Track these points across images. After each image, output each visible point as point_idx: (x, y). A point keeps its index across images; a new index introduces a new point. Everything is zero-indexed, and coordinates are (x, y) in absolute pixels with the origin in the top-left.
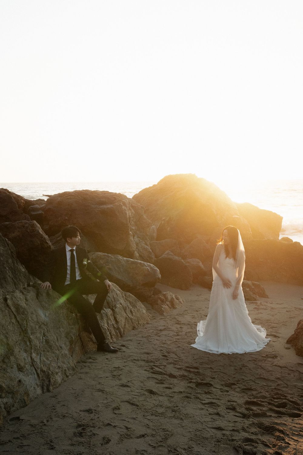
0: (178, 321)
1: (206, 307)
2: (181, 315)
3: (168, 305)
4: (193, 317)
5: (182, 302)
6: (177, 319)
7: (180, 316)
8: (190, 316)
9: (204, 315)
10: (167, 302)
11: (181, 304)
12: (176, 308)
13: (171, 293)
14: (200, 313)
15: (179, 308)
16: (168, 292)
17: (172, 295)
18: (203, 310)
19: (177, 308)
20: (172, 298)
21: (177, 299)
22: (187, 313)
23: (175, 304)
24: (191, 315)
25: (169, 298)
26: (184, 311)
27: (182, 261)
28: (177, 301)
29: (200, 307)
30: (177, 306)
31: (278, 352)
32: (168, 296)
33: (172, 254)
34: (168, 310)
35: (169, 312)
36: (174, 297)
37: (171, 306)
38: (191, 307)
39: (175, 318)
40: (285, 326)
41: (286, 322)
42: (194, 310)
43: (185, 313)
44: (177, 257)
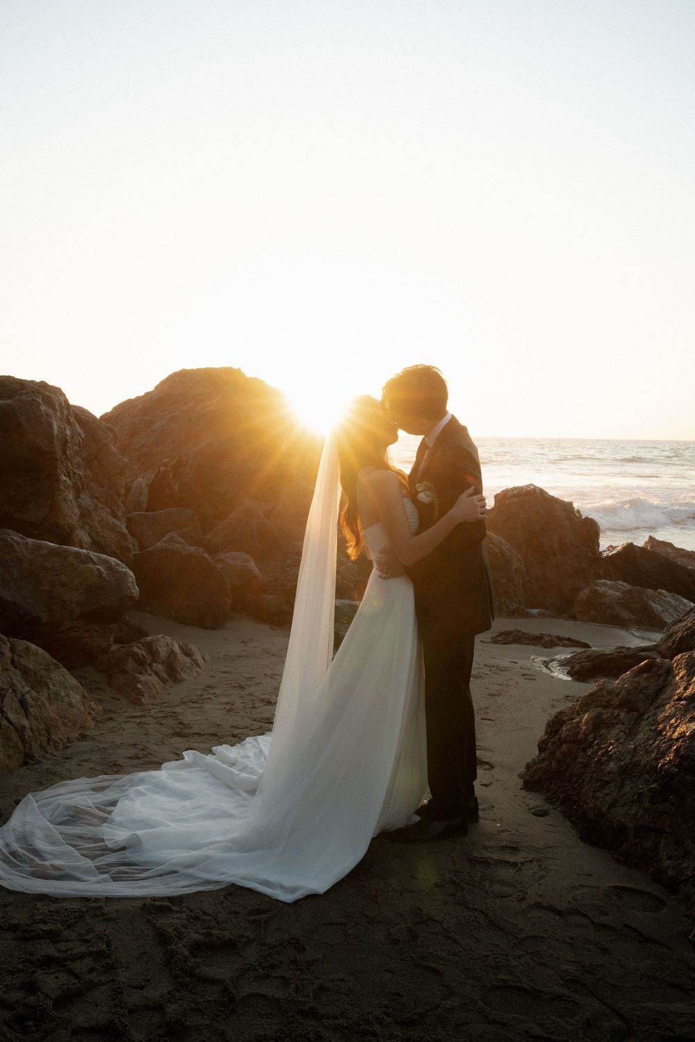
0: (181, 723)
1: (266, 674)
2: (194, 702)
3: (157, 674)
4: (228, 707)
5: (201, 661)
6: (180, 717)
7: (191, 705)
8: (222, 704)
9: (262, 701)
10: (155, 665)
11: (198, 669)
12: (183, 680)
13: (169, 639)
14: (250, 694)
15: (192, 678)
16: (160, 636)
17: (173, 646)
18: (258, 684)
19: (185, 680)
20: (173, 653)
21: (188, 654)
22: (212, 696)
23: (179, 670)
24: (224, 700)
25: (163, 652)
26: (204, 690)
27: (206, 555)
28: (187, 660)
29: (250, 676)
30: (184, 676)
31: (517, 832)
32: (159, 647)
33: (182, 541)
34: (158, 687)
35: (158, 693)
36: (177, 649)
37: (166, 676)
38: (224, 675)
39: (174, 715)
40: (489, 722)
41: (486, 708)
42: (233, 685)
43: (207, 697)
44: (193, 548)
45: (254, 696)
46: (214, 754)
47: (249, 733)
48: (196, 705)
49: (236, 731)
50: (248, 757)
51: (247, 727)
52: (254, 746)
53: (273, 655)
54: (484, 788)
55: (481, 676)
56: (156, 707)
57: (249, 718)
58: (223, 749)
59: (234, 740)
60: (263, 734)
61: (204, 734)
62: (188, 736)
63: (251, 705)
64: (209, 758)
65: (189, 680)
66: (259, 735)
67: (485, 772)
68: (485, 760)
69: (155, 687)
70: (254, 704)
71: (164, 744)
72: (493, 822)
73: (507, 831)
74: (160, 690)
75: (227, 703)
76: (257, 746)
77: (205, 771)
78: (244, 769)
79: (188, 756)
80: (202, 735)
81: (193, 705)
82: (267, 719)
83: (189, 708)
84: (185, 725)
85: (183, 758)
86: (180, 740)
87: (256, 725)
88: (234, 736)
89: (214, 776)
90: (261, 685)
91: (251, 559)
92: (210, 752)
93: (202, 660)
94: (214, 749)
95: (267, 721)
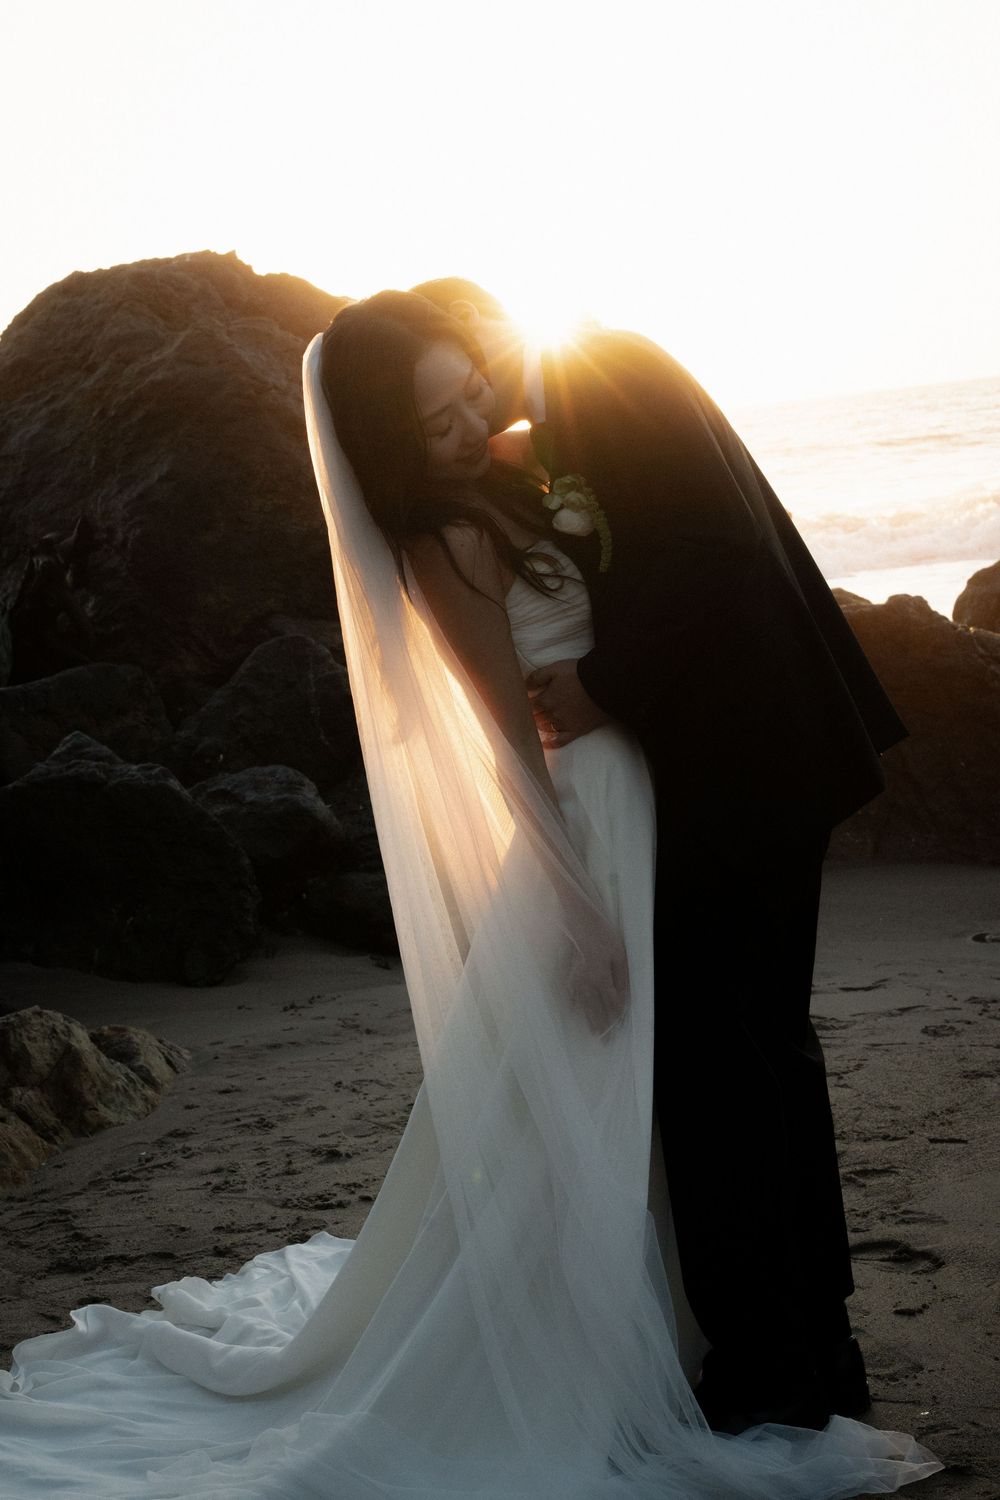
0: (77, 1237)
1: (339, 1084)
2: (125, 1180)
3: (24, 1116)
4: (216, 1180)
5: (159, 1069)
6: (77, 1223)
7: (114, 1186)
8: (202, 1173)
9: (315, 1152)
10: (17, 1091)
11: (149, 1092)
12: (101, 1126)
13: (58, 1019)
14: (286, 1140)
15: (130, 1118)
16: (27, 1012)
17: (69, 1032)
18: (311, 1112)
19: (110, 1123)
20: (69, 1057)
21: (122, 1053)
22: (179, 1159)
23: (90, 1098)
24: (209, 1162)
25: (40, 1053)
26: (160, 1143)
27: (174, 783)
28: (119, 1069)
29: (293, 1093)
30: (108, 1113)
31: (974, 1430)
32: (26, 1042)
33: (105, 750)
34: (25, 1150)
35: (28, 1167)
36: (81, 1039)
37: (50, 1119)
38: (225, 1098)
39: (62, 1218)
40: (951, 1147)
41: (950, 1111)
42: (242, 1122)
43: (163, 1160)
44: (135, 767)
45: (294, 1142)
46: (158, 1307)
47: (262, 1240)
48: (131, 1186)
49: (227, 1240)
50: (256, 1303)
51: (260, 1226)
52: (274, 1272)
53: (368, 1032)
54: (902, 1320)
55: (952, 1028)
56: (17, 1205)
57: (270, 1202)
58: (189, 1293)
59: (218, 1262)
60: (304, 1239)
61: (137, 1258)
62: (92, 1269)
63: (282, 1167)
64: (146, 1319)
65: (119, 1124)
66: (292, 1242)
67: (914, 1278)
68: (919, 1248)
69: (16, 1150)
70: (290, 1163)
71: (20, 1296)
72: (910, 1407)
73: (945, 1426)
74: (33, 1159)
75: (218, 1171)
76: (283, 1271)
77: (134, 1357)
78: (244, 1335)
79: (84, 1319)
80: (132, 1261)
81: (122, 1186)
82: (320, 1197)
83: (108, 1195)
84: (87, 1239)
86: (67, 1280)
87: (286, 1217)
88: (219, 1253)
89: (158, 1365)
90: (320, 1114)
91: (307, 781)
92: (149, 1303)
93: (166, 1068)
94: (157, 1290)
95: (319, 1202)
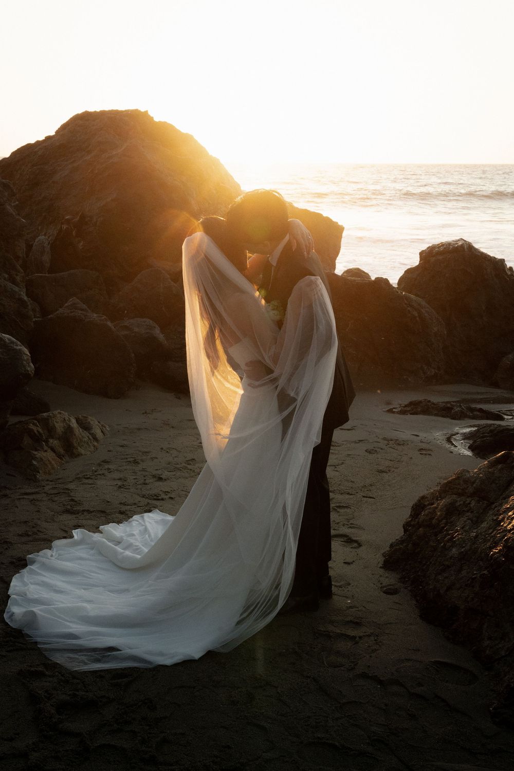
0: (72, 500)
1: (162, 449)
2: (88, 478)
3: (53, 450)
4: (120, 483)
6: (72, 494)
8: (114, 479)
9: (154, 476)
10: (51, 441)
11: (96, 444)
12: (79, 455)
13: (66, 415)
14: (144, 470)
15: (89, 453)
16: (56, 412)
17: (70, 420)
18: (152, 459)
19: (82, 454)
20: (69, 429)
21: (86, 427)
22: (106, 472)
23: (75, 445)
24: (117, 475)
25: (59, 427)
26: (99, 465)
27: (109, 323)
28: (85, 434)
29: (146, 450)
30: (81, 451)
32: (55, 423)
33: (85, 306)
34: (53, 462)
35: (53, 468)
36: (74, 424)
37: (62, 451)
38: (122, 449)
39: (67, 492)
40: (370, 499)
41: (371, 485)
42: (128, 460)
43: (101, 473)
44: (95, 315)
45: (146, 471)
46: (102, 533)
48: (90, 481)
49: (124, 508)
50: (133, 535)
51: (135, 504)
52: (140, 523)
53: (173, 427)
54: (346, 566)
55: (376, 451)
56: (51, 483)
57: (138, 495)
58: (112, 529)
59: (121, 516)
60: (150, 511)
61: (93, 511)
62: (78, 513)
63: (142, 481)
64: (96, 537)
65: (85, 455)
66: (146, 512)
68: (354, 538)
69: (51, 463)
70: (145, 480)
71: (54, 521)
72: (344, 598)
74: (55, 466)
75: (120, 479)
76: (143, 523)
77: (92, 549)
78: (129, 546)
79: (77, 534)
80: (91, 512)
81: (87, 481)
82: (155, 495)
83: (82, 484)
84: (76, 502)
85: (72, 537)
86: (70, 517)
87: (144, 501)
88: (121, 513)
89: (100, 553)
90: (155, 460)
91: (157, 326)
93: (101, 434)
94: (101, 527)
95: (155, 497)
